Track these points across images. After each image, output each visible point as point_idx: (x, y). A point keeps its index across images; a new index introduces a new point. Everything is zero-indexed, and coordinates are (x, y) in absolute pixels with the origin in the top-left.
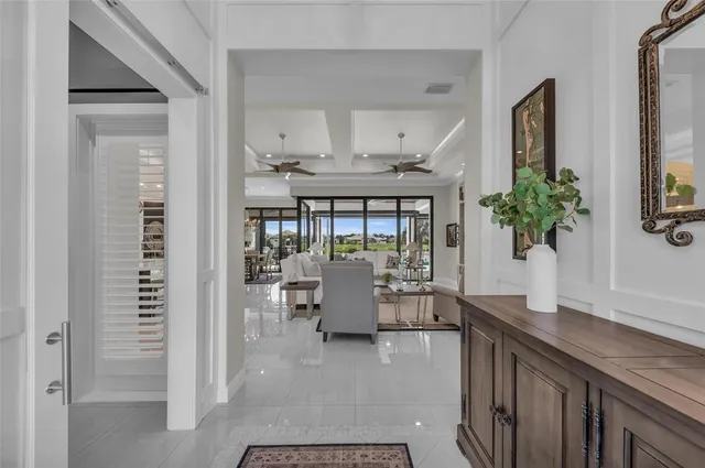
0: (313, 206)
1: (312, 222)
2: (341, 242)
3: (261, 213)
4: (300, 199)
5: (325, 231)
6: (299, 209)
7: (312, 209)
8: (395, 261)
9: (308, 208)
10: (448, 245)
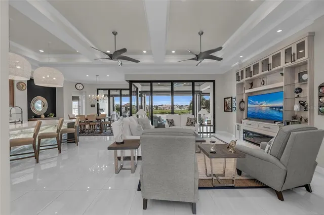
0: (140, 87)
1: (139, 98)
2: (157, 109)
3: (109, 93)
4: (131, 82)
5: (148, 103)
6: (130, 89)
7: (139, 90)
8: (193, 121)
9: (137, 89)
10: (225, 111)
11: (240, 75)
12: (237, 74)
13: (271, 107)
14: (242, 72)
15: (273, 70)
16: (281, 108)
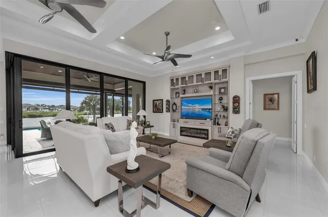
10: (154, 112)
11: (175, 81)
12: (172, 80)
13: (203, 109)
14: (177, 79)
15: (205, 82)
16: (210, 109)
